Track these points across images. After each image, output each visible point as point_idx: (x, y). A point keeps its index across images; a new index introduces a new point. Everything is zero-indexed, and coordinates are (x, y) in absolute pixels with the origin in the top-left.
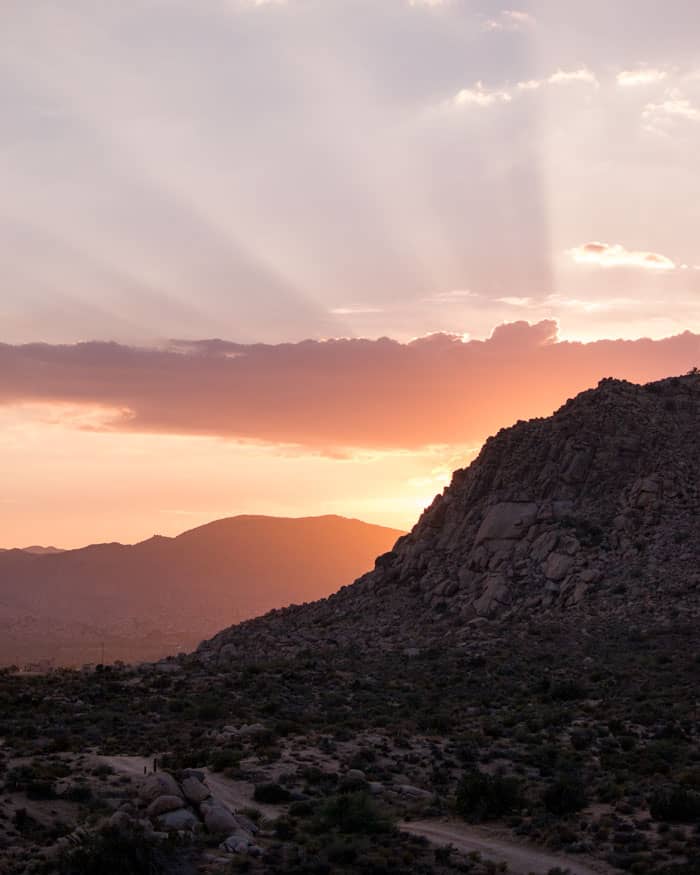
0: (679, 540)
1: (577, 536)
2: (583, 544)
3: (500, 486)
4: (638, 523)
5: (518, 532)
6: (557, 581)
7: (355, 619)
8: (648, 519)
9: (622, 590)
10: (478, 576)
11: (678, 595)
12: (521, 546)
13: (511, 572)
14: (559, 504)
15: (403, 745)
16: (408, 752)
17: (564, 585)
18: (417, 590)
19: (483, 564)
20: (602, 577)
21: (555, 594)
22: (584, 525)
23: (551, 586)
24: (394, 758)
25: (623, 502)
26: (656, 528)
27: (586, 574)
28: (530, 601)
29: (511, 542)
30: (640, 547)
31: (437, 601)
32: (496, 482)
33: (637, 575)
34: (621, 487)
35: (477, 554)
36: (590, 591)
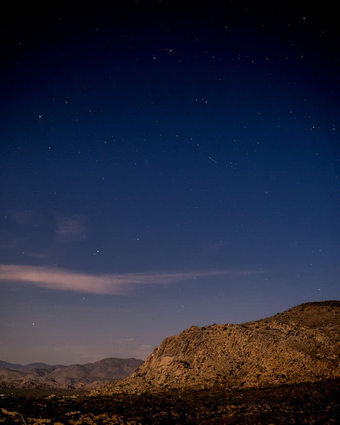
0: (209, 367)
1: (184, 365)
2: (185, 367)
3: (166, 352)
4: (199, 362)
5: (169, 364)
6: (178, 377)
7: (129, 385)
8: (201, 361)
9: (194, 379)
10: (159, 375)
11: (208, 381)
12: (170, 367)
13: (167, 374)
14: (179, 357)
15: (110, 417)
16: (111, 419)
17: (180, 377)
18: (144, 378)
19: (160, 372)
20: (189, 376)
21: (177, 380)
22: (186, 362)
23: (177, 378)
24: (107, 420)
25: (195, 356)
26: (203, 363)
27: (185, 375)
28: (171, 381)
29: (167, 367)
30: (199, 368)
31: (149, 381)
32: (165, 351)
33: (198, 375)
34: (195, 353)
35: (159, 369)
36: (186, 379)
